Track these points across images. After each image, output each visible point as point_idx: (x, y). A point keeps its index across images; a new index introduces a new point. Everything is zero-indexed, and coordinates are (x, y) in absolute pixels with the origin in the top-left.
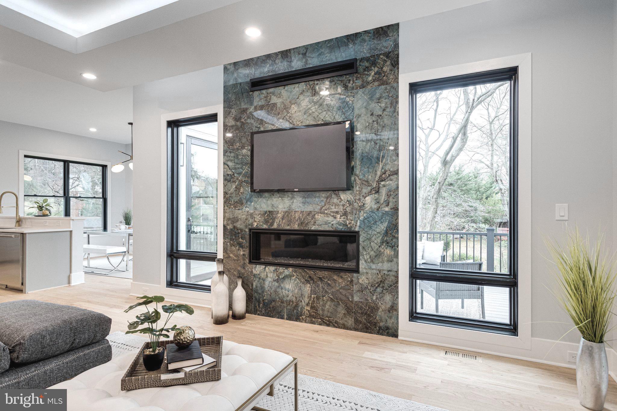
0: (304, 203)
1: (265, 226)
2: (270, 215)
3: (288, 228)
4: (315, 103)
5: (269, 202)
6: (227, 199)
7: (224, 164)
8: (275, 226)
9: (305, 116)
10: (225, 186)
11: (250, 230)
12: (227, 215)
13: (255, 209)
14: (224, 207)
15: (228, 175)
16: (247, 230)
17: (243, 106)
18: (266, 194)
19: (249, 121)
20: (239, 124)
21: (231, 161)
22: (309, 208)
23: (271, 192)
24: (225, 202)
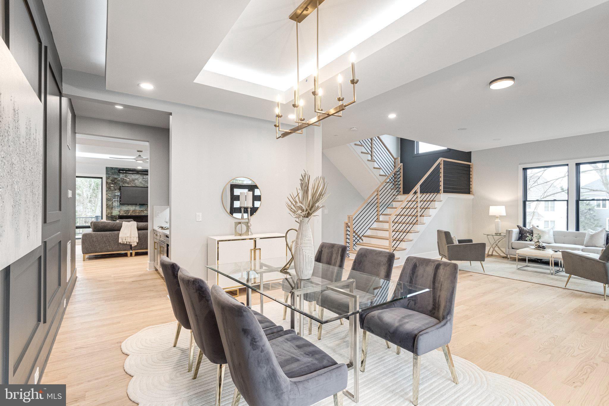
0: (140, 208)
1: (125, 215)
2: (128, 211)
3: (134, 215)
4: (144, 181)
5: (127, 207)
6: (108, 206)
7: (106, 194)
8: (129, 214)
9: (140, 184)
10: (107, 202)
11: (119, 216)
12: (108, 212)
13: (121, 209)
14: (106, 209)
15: (108, 198)
16: (117, 216)
17: (116, 177)
18: (126, 205)
19: (118, 182)
20: (113, 182)
21: (110, 194)
22: (142, 209)
23: (128, 204)
24: (107, 208)
